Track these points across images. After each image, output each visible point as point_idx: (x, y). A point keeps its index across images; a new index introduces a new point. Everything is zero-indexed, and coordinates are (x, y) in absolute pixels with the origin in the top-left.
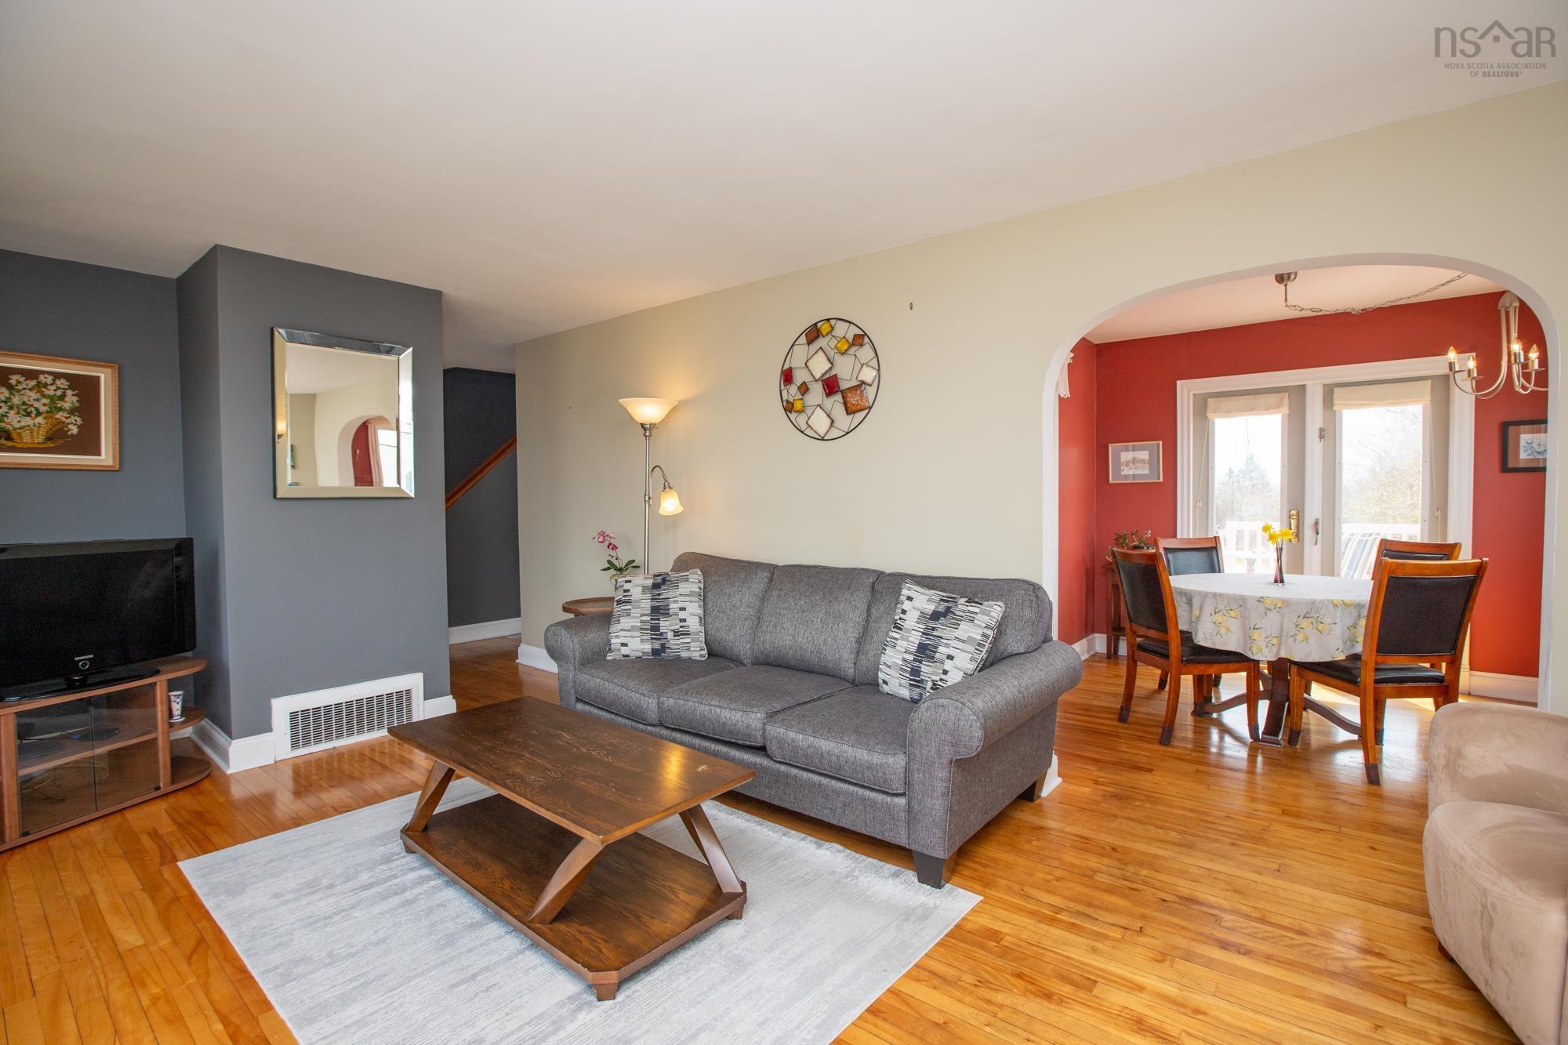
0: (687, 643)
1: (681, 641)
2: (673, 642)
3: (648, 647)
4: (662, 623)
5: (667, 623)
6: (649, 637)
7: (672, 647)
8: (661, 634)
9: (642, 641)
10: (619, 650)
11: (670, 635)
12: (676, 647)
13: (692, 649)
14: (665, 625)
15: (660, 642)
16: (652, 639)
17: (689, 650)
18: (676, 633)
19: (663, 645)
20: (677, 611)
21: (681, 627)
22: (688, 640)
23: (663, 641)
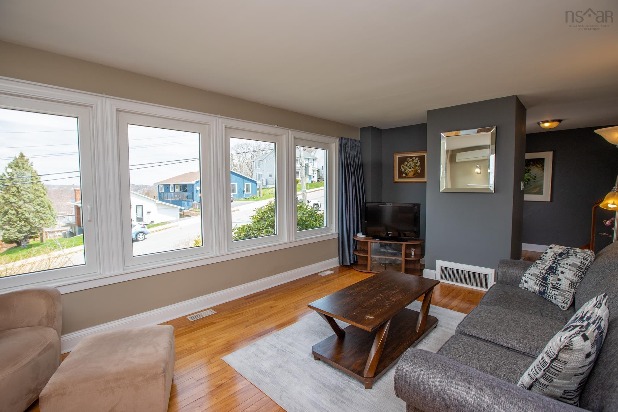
0: (556, 294)
1: (554, 292)
2: (550, 291)
3: (537, 288)
4: (550, 278)
5: (552, 278)
6: (539, 282)
7: (548, 293)
8: (546, 284)
9: (535, 283)
10: (523, 284)
11: (550, 286)
12: (550, 294)
13: (557, 299)
14: (552, 279)
15: (544, 288)
16: (541, 284)
17: (556, 299)
18: (554, 287)
19: (544, 290)
20: (559, 272)
21: (557, 283)
22: (557, 293)
23: (545, 288)
